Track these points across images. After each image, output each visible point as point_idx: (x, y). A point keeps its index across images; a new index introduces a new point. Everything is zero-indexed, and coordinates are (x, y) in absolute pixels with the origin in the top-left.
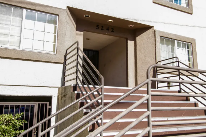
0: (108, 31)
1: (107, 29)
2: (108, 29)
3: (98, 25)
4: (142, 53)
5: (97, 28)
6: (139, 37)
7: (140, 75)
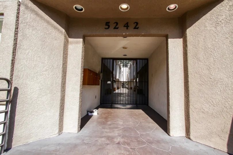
0: (127, 29)
1: (125, 26)
2: (127, 26)
3: (109, 23)
4: (200, 61)
5: (107, 27)
6: (192, 27)
7: (195, 108)
